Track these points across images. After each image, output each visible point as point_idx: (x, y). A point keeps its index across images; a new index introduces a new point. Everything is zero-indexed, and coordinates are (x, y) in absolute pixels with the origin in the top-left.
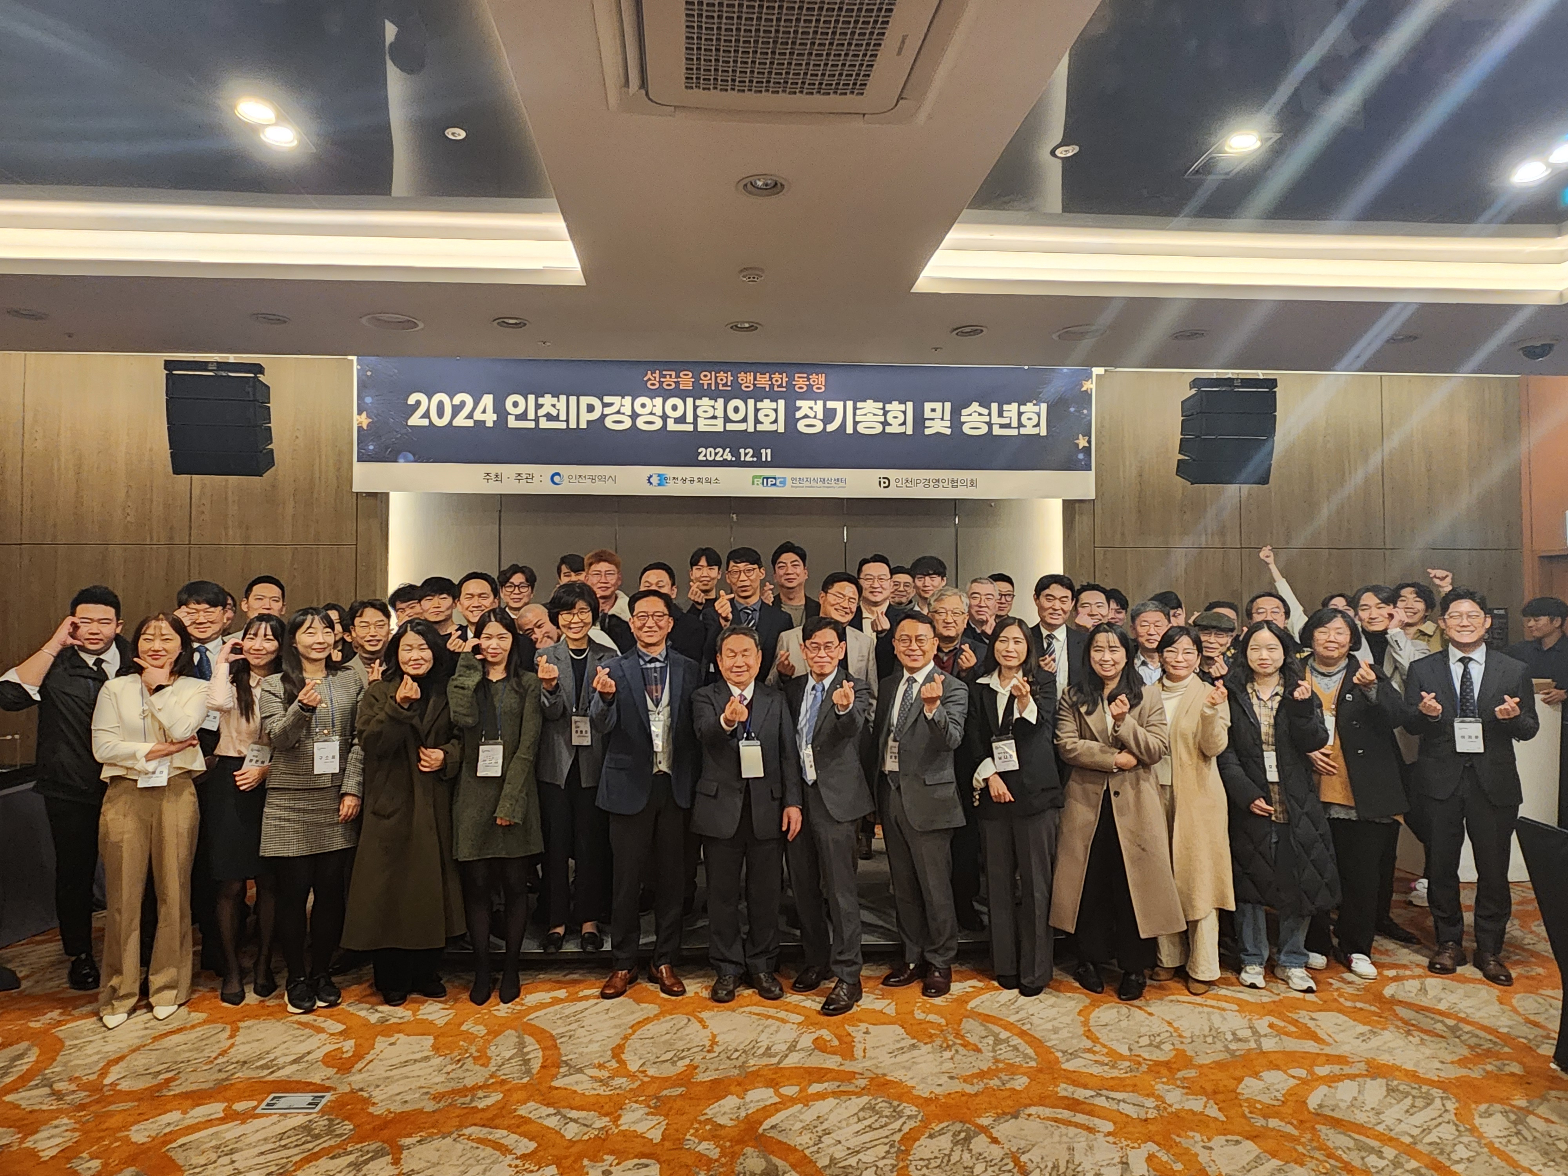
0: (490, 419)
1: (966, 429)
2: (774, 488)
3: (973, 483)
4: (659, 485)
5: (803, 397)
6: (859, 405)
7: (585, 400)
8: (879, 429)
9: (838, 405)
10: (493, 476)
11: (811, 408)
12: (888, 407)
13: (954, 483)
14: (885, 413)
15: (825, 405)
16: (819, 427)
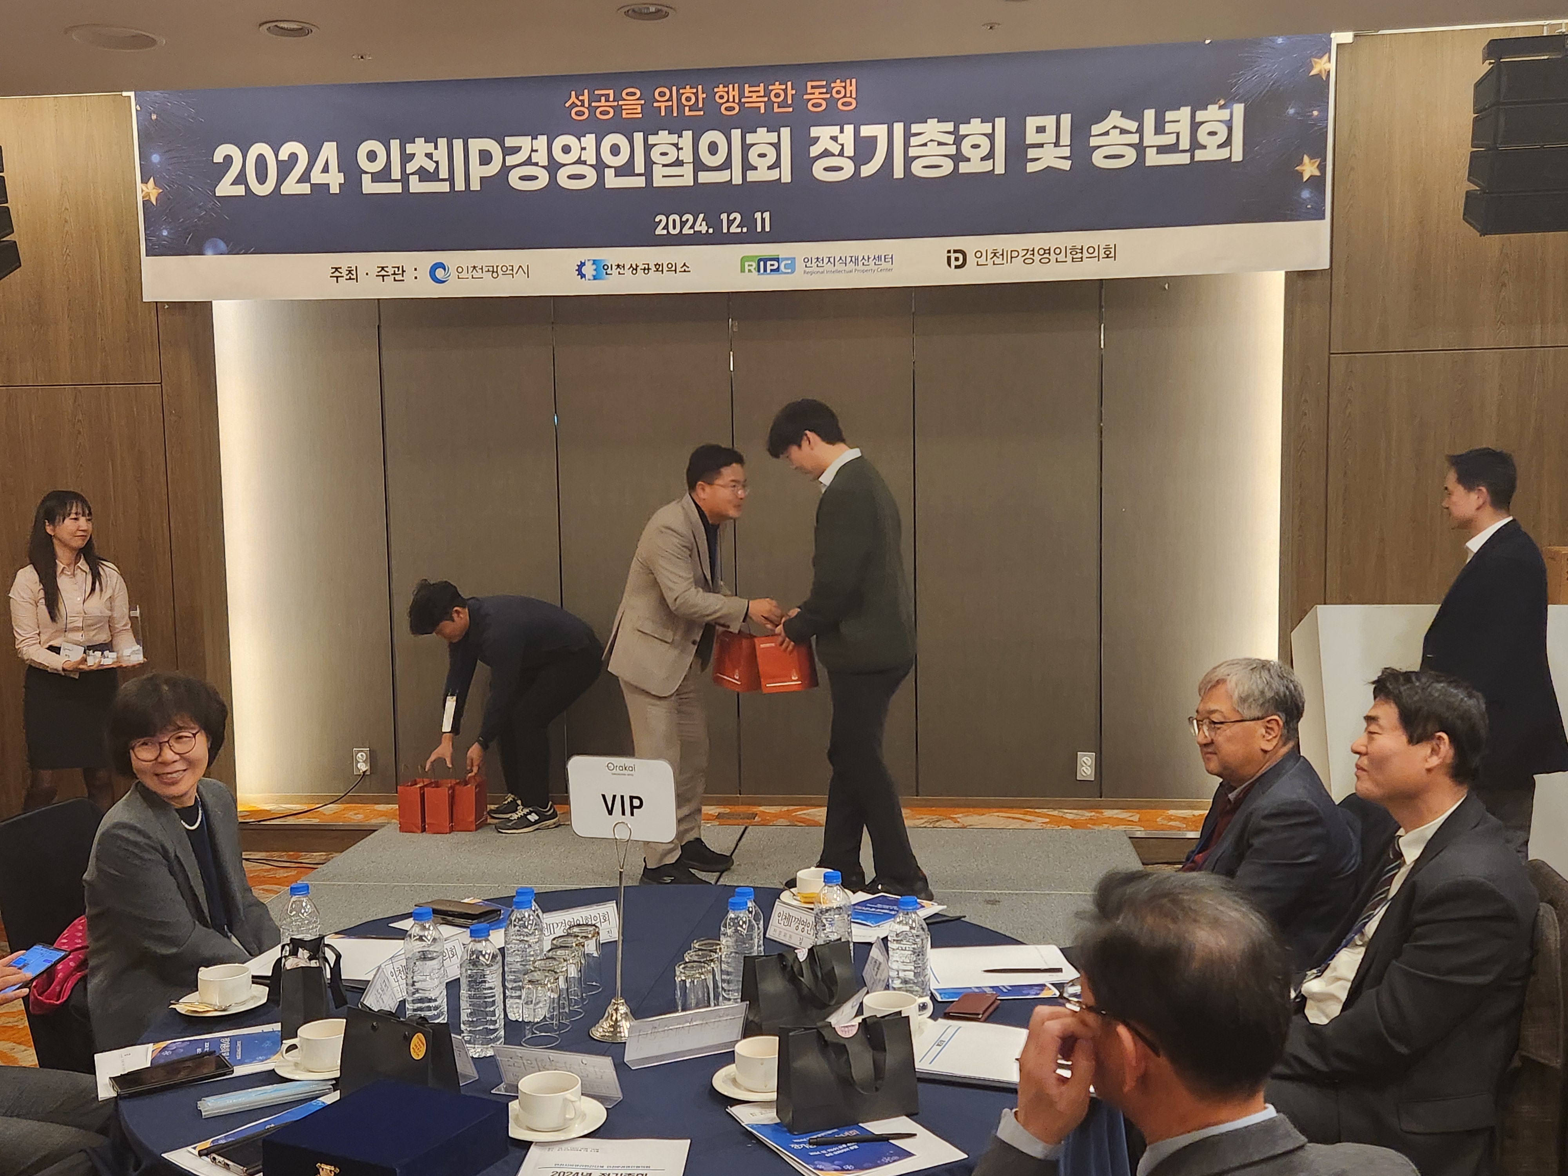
0: (335, 180)
1: (1098, 159)
2: (775, 277)
3: (1109, 253)
4: (595, 278)
5: (823, 120)
6: (915, 128)
7: (476, 145)
8: (948, 167)
9: (879, 131)
10: (345, 273)
11: (834, 139)
12: (964, 129)
13: (1077, 255)
14: (959, 140)
15: (857, 132)
16: (849, 169)
